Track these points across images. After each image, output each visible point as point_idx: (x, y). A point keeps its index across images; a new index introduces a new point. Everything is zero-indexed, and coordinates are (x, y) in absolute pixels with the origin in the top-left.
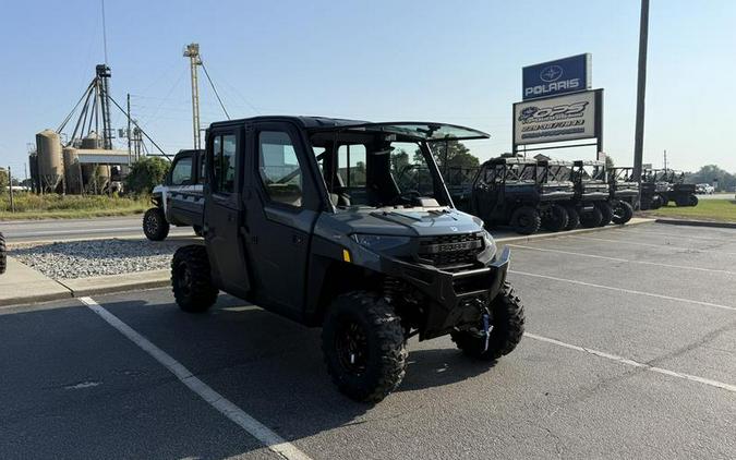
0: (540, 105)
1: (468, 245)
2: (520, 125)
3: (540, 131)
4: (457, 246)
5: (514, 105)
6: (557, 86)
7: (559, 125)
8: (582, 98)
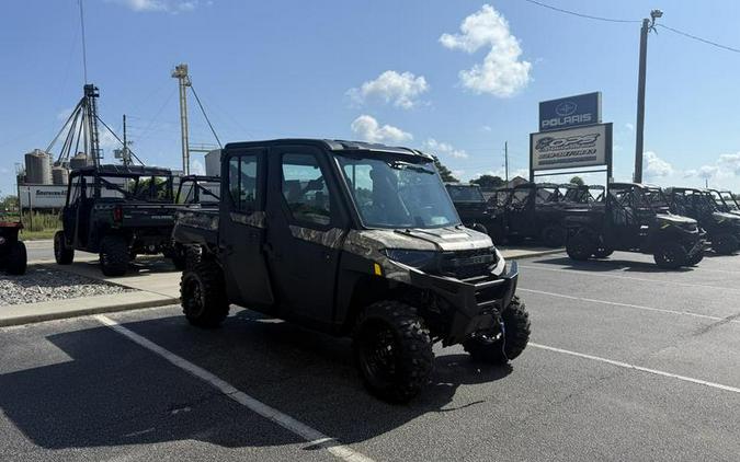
0: (556, 136)
2: (537, 153)
3: (556, 158)
5: (531, 135)
6: (572, 120)
7: (573, 153)
8: (594, 130)
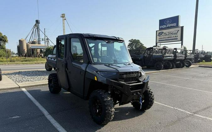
0: (164, 31)
1: (135, 75)
2: (158, 37)
3: (164, 39)
4: (132, 75)
5: (157, 31)
6: (170, 25)
7: (170, 37)
8: (177, 29)
